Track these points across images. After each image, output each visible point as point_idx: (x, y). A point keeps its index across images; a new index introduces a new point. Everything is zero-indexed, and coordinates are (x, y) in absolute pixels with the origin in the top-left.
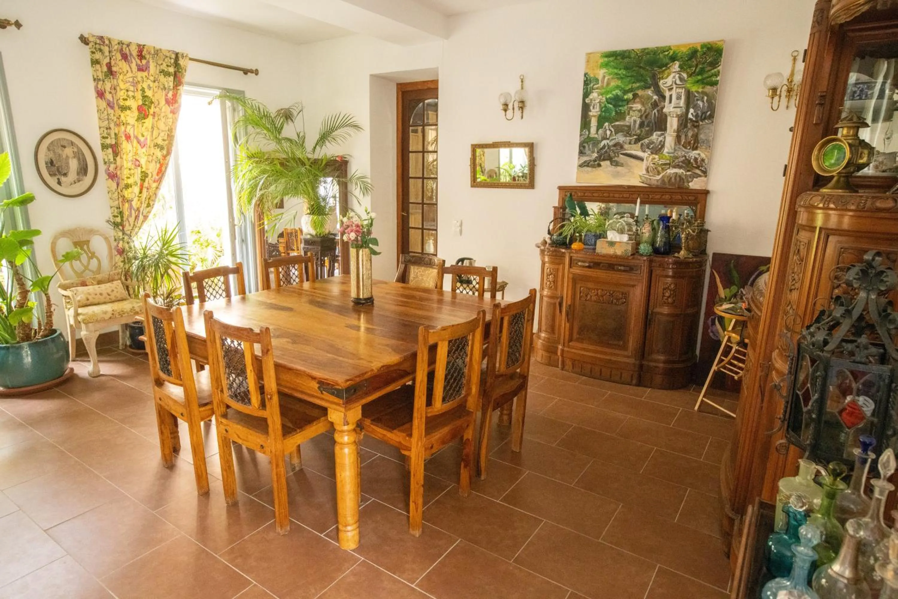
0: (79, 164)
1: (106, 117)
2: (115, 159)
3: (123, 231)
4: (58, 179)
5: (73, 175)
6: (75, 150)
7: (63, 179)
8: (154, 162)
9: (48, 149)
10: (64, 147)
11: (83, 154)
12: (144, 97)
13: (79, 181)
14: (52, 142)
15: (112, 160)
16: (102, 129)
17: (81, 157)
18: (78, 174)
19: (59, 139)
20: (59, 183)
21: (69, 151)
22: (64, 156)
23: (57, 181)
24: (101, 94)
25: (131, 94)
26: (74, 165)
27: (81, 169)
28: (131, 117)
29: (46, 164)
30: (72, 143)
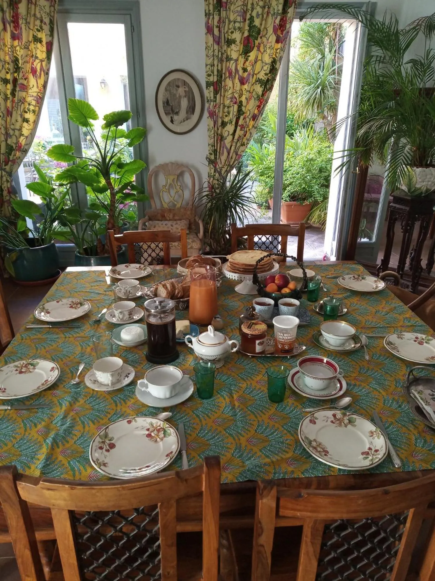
0: (189, 102)
1: (212, 53)
2: (215, 97)
3: (215, 167)
4: (172, 118)
5: (183, 113)
6: (187, 89)
7: (175, 117)
8: (253, 99)
9: (166, 90)
10: (178, 87)
11: (193, 93)
12: (251, 26)
13: (187, 119)
14: (169, 83)
15: (212, 98)
16: (208, 66)
17: (191, 97)
18: (187, 112)
19: (175, 79)
20: (172, 121)
21: (181, 91)
22: (177, 96)
23: (170, 119)
24: (209, 30)
25: (237, 25)
26: (184, 103)
27: (190, 108)
28: (234, 51)
29: (163, 103)
30: (185, 83)
